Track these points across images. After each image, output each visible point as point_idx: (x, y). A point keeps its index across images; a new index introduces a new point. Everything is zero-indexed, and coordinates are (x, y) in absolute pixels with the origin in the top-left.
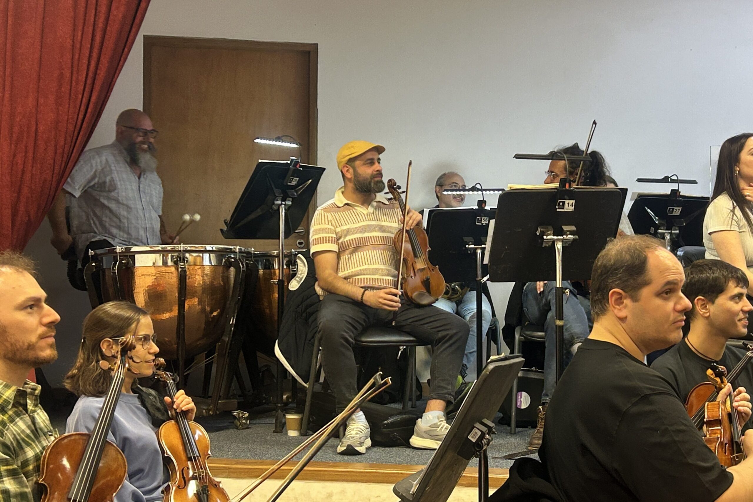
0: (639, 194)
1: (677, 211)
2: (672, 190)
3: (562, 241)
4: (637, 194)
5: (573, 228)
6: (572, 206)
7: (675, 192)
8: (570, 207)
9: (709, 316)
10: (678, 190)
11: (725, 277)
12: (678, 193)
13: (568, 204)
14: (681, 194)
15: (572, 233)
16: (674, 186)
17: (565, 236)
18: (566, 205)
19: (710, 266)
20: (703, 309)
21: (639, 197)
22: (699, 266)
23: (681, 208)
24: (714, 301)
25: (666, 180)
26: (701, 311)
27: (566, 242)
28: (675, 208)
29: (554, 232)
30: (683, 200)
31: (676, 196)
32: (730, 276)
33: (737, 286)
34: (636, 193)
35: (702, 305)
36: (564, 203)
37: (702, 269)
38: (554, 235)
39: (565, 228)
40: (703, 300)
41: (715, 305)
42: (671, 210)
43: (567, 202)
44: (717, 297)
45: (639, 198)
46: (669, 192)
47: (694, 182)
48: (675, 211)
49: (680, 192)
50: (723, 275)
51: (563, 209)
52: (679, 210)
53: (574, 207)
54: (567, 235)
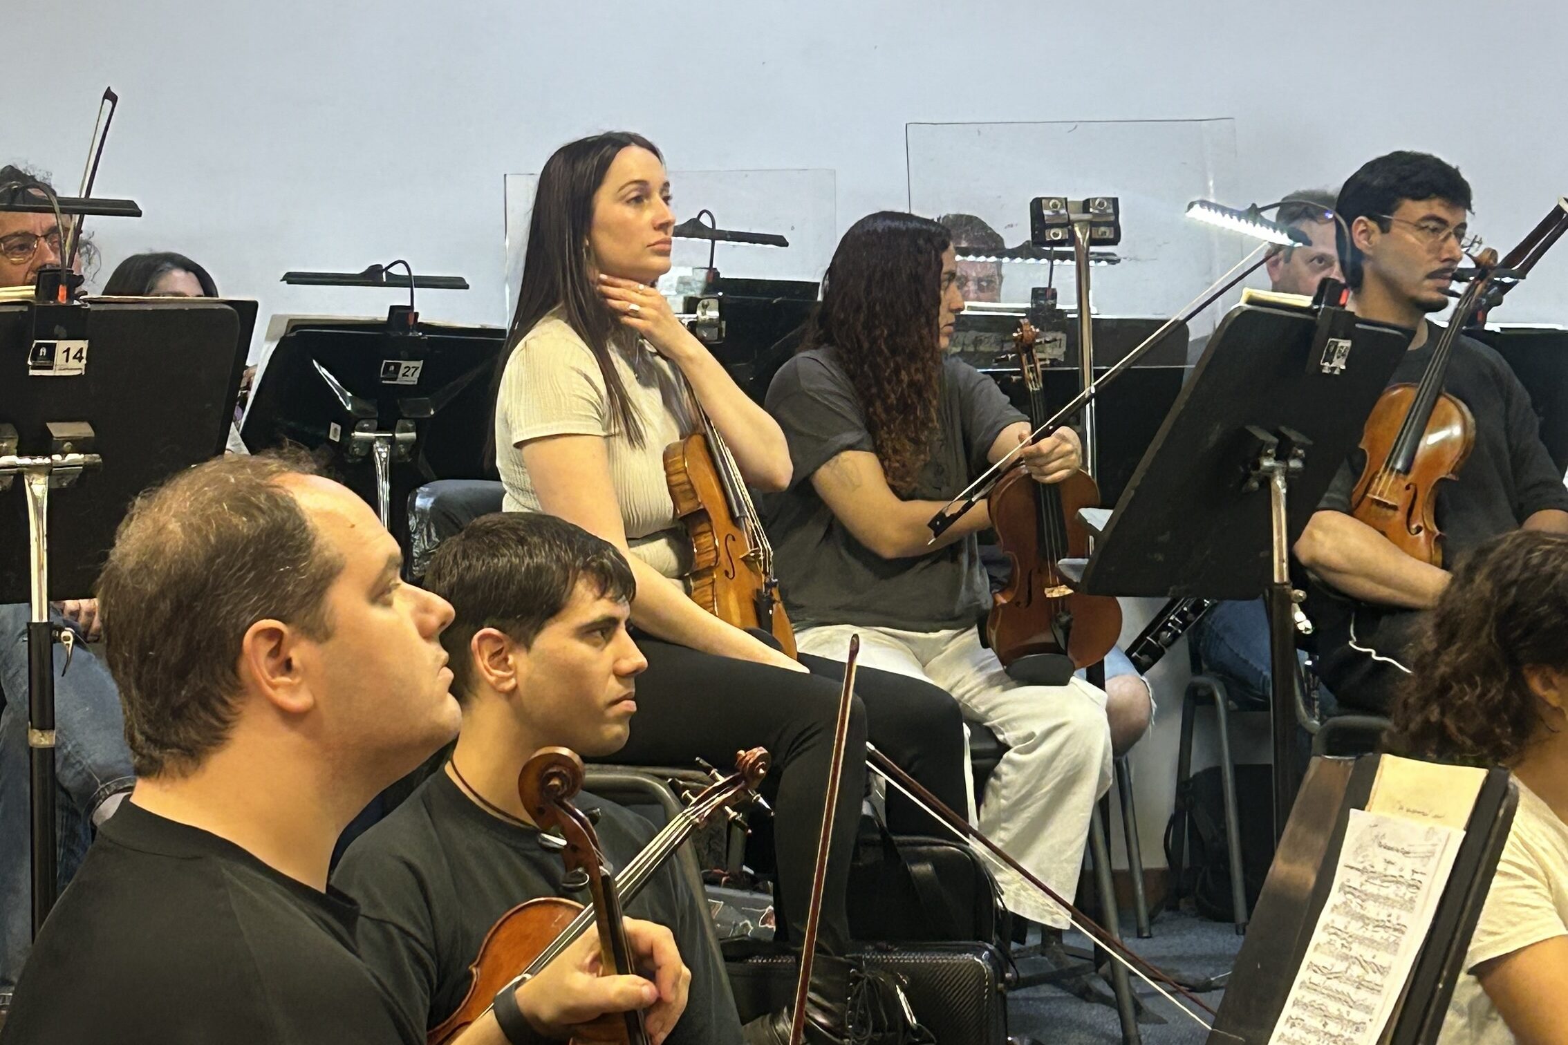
0: (291, 321)
1: (410, 372)
2: (393, 309)
3: (49, 470)
4: (287, 320)
5: (83, 430)
6: (80, 359)
7: (401, 314)
8: (73, 363)
9: (516, 687)
10: (412, 307)
11: (565, 568)
12: (412, 318)
13: (68, 350)
14: (419, 320)
15: (80, 445)
16: (400, 297)
17: (57, 457)
18: (59, 357)
19: (522, 533)
20: (495, 668)
21: (294, 328)
22: (489, 531)
23: (420, 364)
24: (532, 642)
25: (373, 277)
26: (491, 674)
27: (62, 475)
28: (404, 364)
29: (19, 443)
30: (426, 337)
31: (407, 328)
32: (579, 563)
33: (602, 595)
34: (282, 317)
35: (493, 655)
36: (51, 349)
37: (495, 540)
38: (20, 455)
39: (59, 430)
40: (497, 640)
41: (534, 653)
42: (392, 368)
43: (61, 345)
44: (538, 629)
45: (294, 334)
46: (383, 315)
47: (457, 284)
48: (402, 371)
49: (417, 315)
50: (558, 558)
51: (51, 368)
52: (417, 368)
53: (84, 361)
54: (64, 454)
